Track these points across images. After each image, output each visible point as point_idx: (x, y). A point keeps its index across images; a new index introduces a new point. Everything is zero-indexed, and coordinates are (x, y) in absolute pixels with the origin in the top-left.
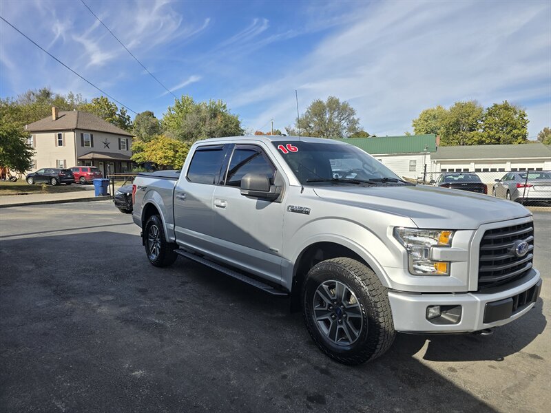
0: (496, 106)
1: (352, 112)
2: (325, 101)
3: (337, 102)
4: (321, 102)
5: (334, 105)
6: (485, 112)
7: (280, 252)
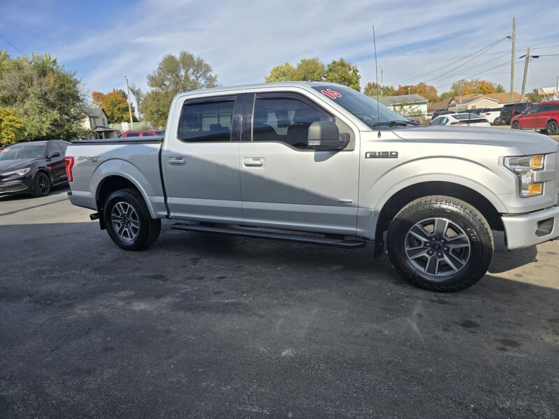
0: (334, 62)
1: (208, 69)
2: (178, 56)
3: (191, 57)
4: (172, 58)
5: (187, 60)
6: (326, 69)
7: (355, 202)
